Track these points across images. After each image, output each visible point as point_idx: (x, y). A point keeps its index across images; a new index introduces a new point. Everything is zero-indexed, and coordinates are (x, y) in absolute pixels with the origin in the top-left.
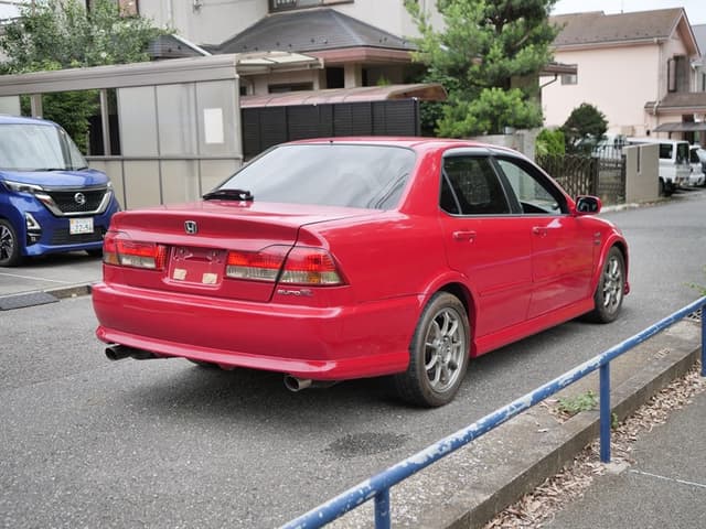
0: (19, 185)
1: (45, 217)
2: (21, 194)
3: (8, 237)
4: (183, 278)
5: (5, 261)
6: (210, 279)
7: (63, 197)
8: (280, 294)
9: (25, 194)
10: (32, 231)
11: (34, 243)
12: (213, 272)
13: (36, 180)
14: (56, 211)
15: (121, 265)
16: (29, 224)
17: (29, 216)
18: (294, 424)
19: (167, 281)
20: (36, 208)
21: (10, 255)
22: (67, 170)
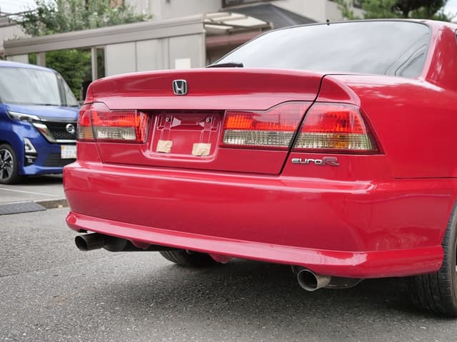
0: (20, 115)
1: (41, 143)
2: (21, 122)
3: (9, 159)
4: (168, 150)
5: (6, 179)
6: (202, 150)
7: (57, 127)
8: (295, 164)
9: (25, 123)
10: (29, 154)
11: (31, 164)
12: (205, 142)
13: (35, 112)
14: (50, 139)
15: (96, 140)
16: (26, 148)
17: (27, 141)
18: (298, 333)
19: (148, 154)
20: (35, 135)
21: (10, 174)
22: (62, 105)
